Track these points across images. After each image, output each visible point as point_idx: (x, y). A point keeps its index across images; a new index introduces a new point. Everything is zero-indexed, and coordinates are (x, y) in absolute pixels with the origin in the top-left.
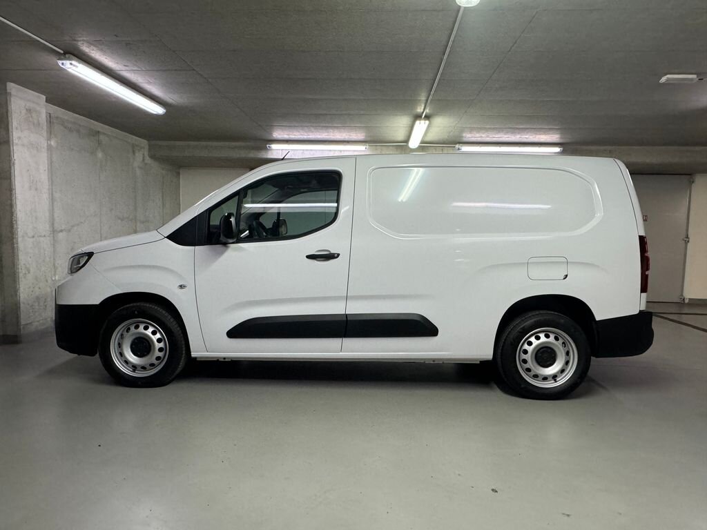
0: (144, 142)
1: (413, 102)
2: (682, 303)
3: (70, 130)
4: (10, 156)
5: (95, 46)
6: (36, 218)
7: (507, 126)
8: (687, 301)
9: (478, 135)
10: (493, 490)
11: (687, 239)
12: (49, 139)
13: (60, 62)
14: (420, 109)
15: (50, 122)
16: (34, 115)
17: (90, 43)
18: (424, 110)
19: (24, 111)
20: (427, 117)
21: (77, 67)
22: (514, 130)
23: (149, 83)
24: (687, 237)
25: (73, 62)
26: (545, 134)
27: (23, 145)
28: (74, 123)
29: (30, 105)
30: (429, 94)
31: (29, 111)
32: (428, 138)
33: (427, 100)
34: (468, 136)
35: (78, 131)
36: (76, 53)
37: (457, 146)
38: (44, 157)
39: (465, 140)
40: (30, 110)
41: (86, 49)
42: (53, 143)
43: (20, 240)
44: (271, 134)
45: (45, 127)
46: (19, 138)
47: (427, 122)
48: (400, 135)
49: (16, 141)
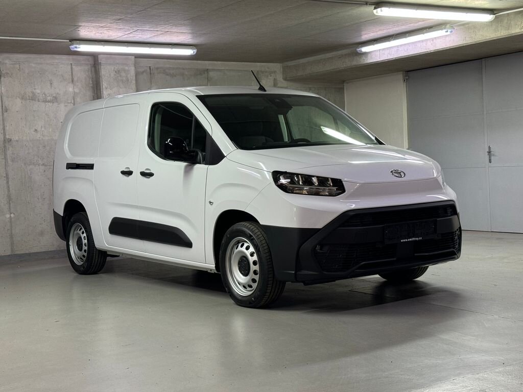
0: (277, 67)
15: (151, 74)
16: (123, 74)
19: (113, 74)
25: (76, 46)
40: (119, 71)
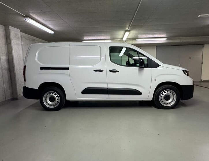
1: (125, 27)
2: (201, 81)
3: (27, 40)
4: (11, 47)
5: (35, 14)
6: (20, 65)
7: (152, 33)
8: (202, 81)
9: (143, 36)
10: (158, 134)
11: (202, 63)
12: (22, 42)
13: (25, 19)
14: (127, 29)
15: (21, 37)
17: (33, 13)
18: (128, 29)
19: (14, 35)
20: (129, 31)
21: (29, 20)
22: (153, 34)
23: (50, 24)
24: (202, 62)
25: (29, 19)
26: (162, 34)
27: (15, 44)
28: (28, 37)
29: (16, 32)
30: (130, 24)
31: (16, 34)
32: (129, 38)
33: (129, 26)
34: (140, 36)
35: (29, 40)
36: (29, 16)
37: (137, 39)
38: (20, 47)
39: (139, 37)
41: (32, 15)
42: (22, 43)
43: (16, 71)
44: (84, 38)
45: (20, 39)
46: (14, 42)
47: (129, 32)
48: (120, 37)
49: (13, 43)
